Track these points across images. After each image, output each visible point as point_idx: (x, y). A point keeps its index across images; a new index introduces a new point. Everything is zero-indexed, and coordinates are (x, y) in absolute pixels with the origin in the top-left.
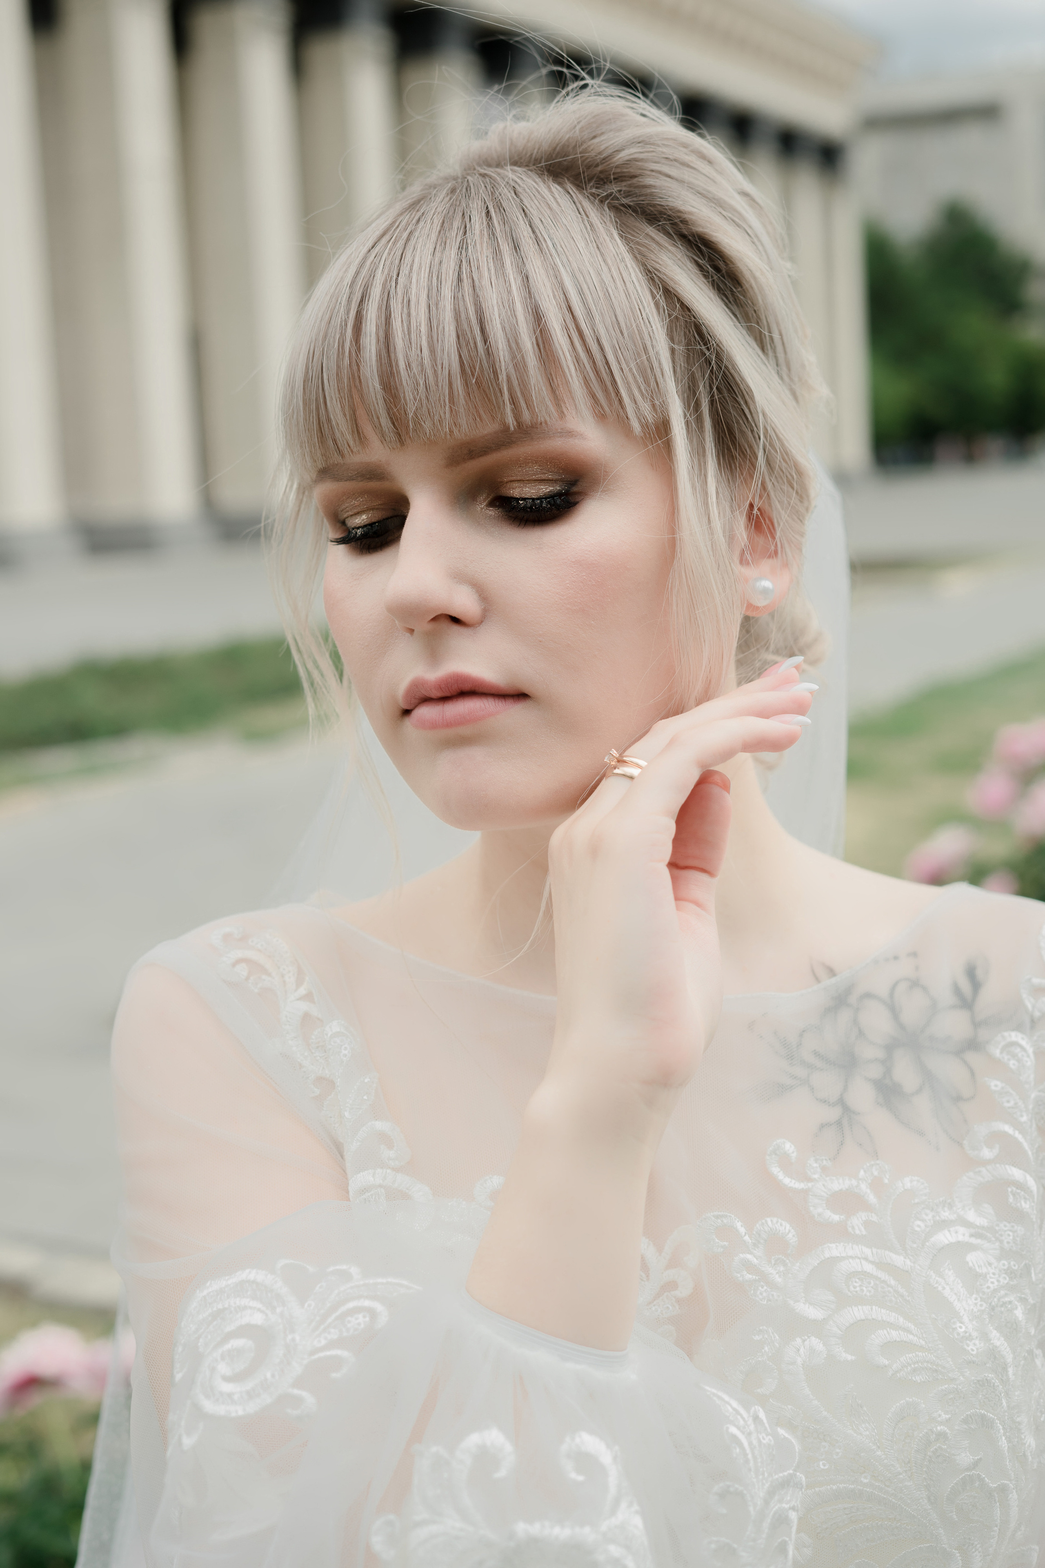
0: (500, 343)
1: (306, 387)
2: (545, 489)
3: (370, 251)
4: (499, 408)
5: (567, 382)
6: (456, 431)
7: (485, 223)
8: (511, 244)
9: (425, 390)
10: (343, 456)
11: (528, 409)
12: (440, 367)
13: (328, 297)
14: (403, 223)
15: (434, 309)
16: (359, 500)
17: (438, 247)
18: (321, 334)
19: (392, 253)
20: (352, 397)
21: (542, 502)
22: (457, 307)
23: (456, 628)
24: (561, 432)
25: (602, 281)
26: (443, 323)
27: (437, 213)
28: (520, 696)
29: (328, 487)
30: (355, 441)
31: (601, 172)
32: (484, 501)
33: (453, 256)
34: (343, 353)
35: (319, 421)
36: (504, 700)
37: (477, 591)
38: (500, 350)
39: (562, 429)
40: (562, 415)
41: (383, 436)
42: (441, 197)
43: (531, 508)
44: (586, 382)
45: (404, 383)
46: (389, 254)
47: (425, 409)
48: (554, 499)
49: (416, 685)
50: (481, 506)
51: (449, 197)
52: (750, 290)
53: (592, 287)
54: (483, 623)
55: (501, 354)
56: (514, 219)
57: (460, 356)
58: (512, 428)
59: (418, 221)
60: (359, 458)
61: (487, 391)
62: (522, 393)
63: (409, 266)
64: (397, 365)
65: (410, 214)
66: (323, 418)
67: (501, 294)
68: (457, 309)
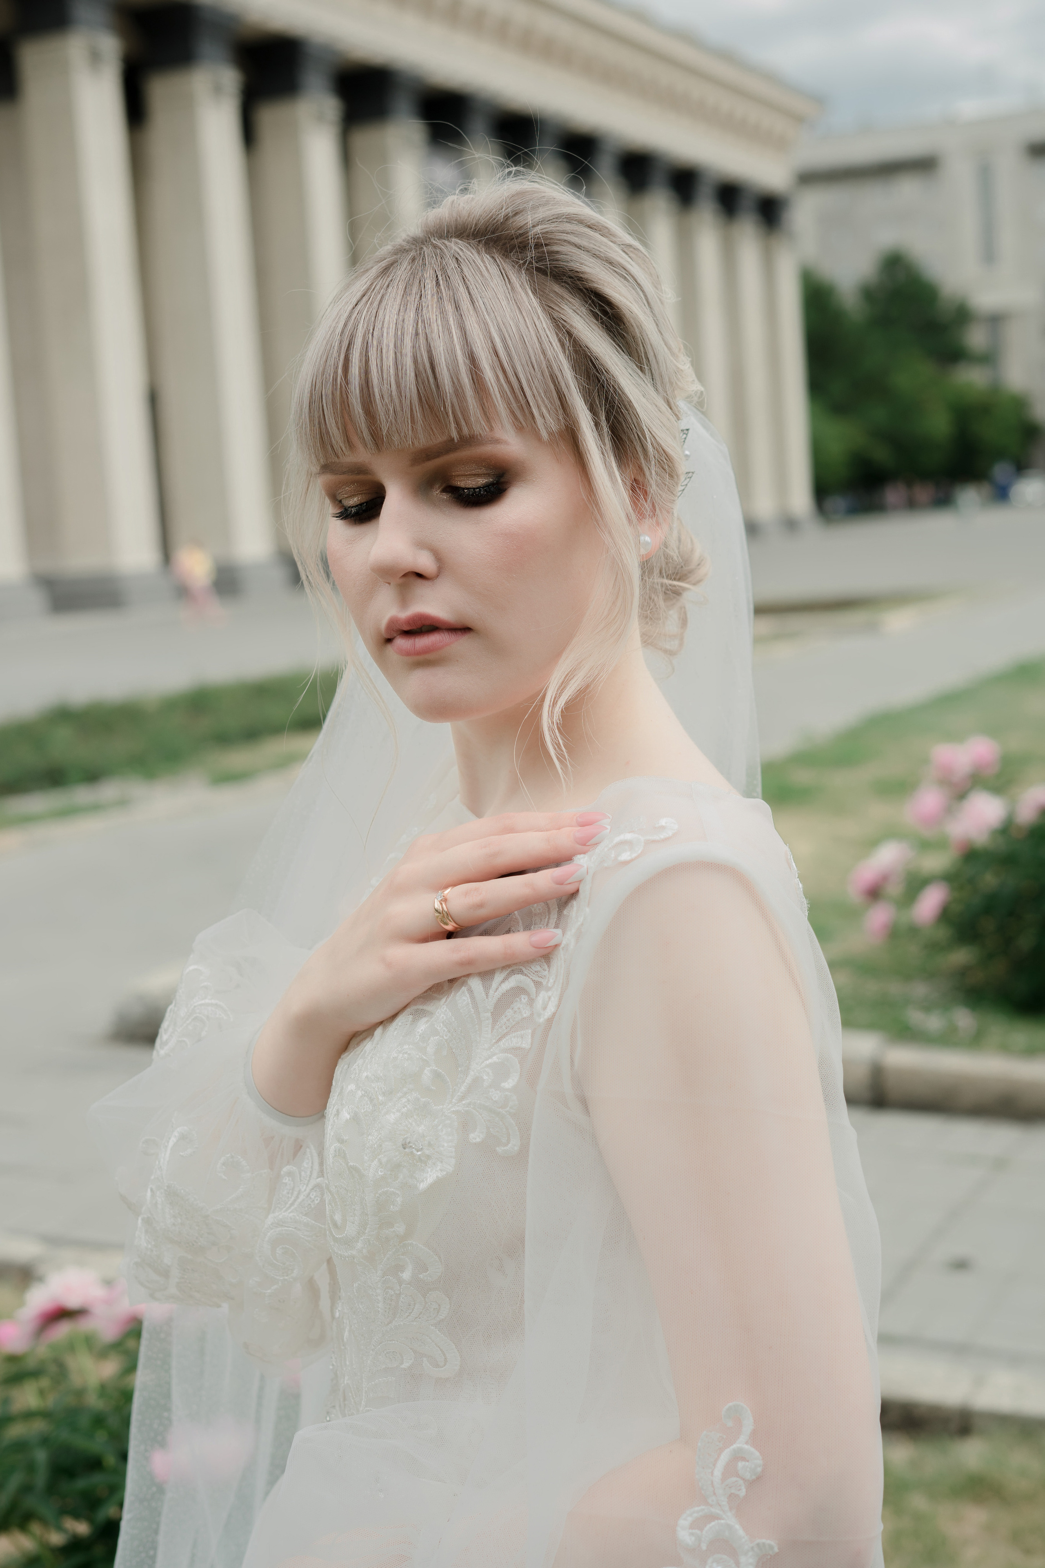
0: (446, 380)
1: (311, 407)
2: (481, 481)
3: (354, 308)
4: (447, 426)
5: (495, 406)
6: (416, 443)
7: (435, 290)
8: (454, 306)
9: (394, 414)
10: (338, 457)
11: (467, 426)
12: (404, 398)
13: (325, 342)
14: (378, 287)
15: (399, 355)
16: (351, 487)
17: (401, 308)
18: (321, 369)
19: (369, 313)
20: (343, 418)
21: (480, 490)
22: (415, 354)
23: (420, 581)
24: (491, 441)
25: (519, 330)
26: (406, 365)
27: (401, 280)
28: (464, 629)
29: (328, 477)
30: (346, 447)
31: (520, 243)
32: (439, 488)
33: (412, 316)
34: (336, 385)
35: (321, 433)
36: (455, 633)
37: (434, 554)
38: (446, 386)
39: (492, 438)
40: (491, 429)
41: (365, 445)
42: (405, 266)
43: (472, 495)
44: (509, 404)
45: (380, 410)
46: (367, 312)
47: (394, 429)
48: (489, 488)
49: (392, 623)
50: (436, 492)
51: (410, 266)
52: (631, 327)
53: (512, 335)
54: (439, 577)
55: (447, 387)
56: (456, 285)
57: (418, 390)
58: (456, 441)
59: (388, 286)
60: (349, 458)
61: (438, 414)
62: (463, 416)
63: (381, 323)
64: (374, 395)
65: (382, 279)
66: (324, 431)
67: (446, 344)
68: (415, 355)
